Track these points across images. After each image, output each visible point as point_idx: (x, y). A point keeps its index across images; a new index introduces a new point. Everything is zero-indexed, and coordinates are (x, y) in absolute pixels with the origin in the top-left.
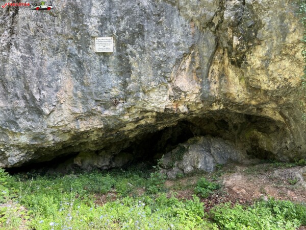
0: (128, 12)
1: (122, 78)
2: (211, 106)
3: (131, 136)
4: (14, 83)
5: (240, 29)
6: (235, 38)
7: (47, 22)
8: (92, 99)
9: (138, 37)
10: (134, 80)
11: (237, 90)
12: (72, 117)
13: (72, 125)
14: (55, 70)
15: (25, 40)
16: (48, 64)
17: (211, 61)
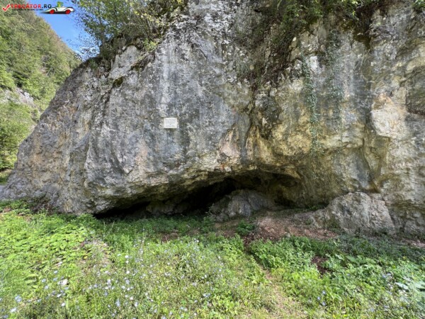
1: (183, 147)
2: (248, 167)
3: (189, 189)
4: (104, 150)
5: (267, 113)
6: (264, 119)
8: (161, 162)
9: (195, 118)
10: (192, 148)
11: (266, 155)
12: (146, 175)
13: (146, 182)
14: (134, 140)
15: (113, 120)
16: (129, 136)
17: (248, 135)
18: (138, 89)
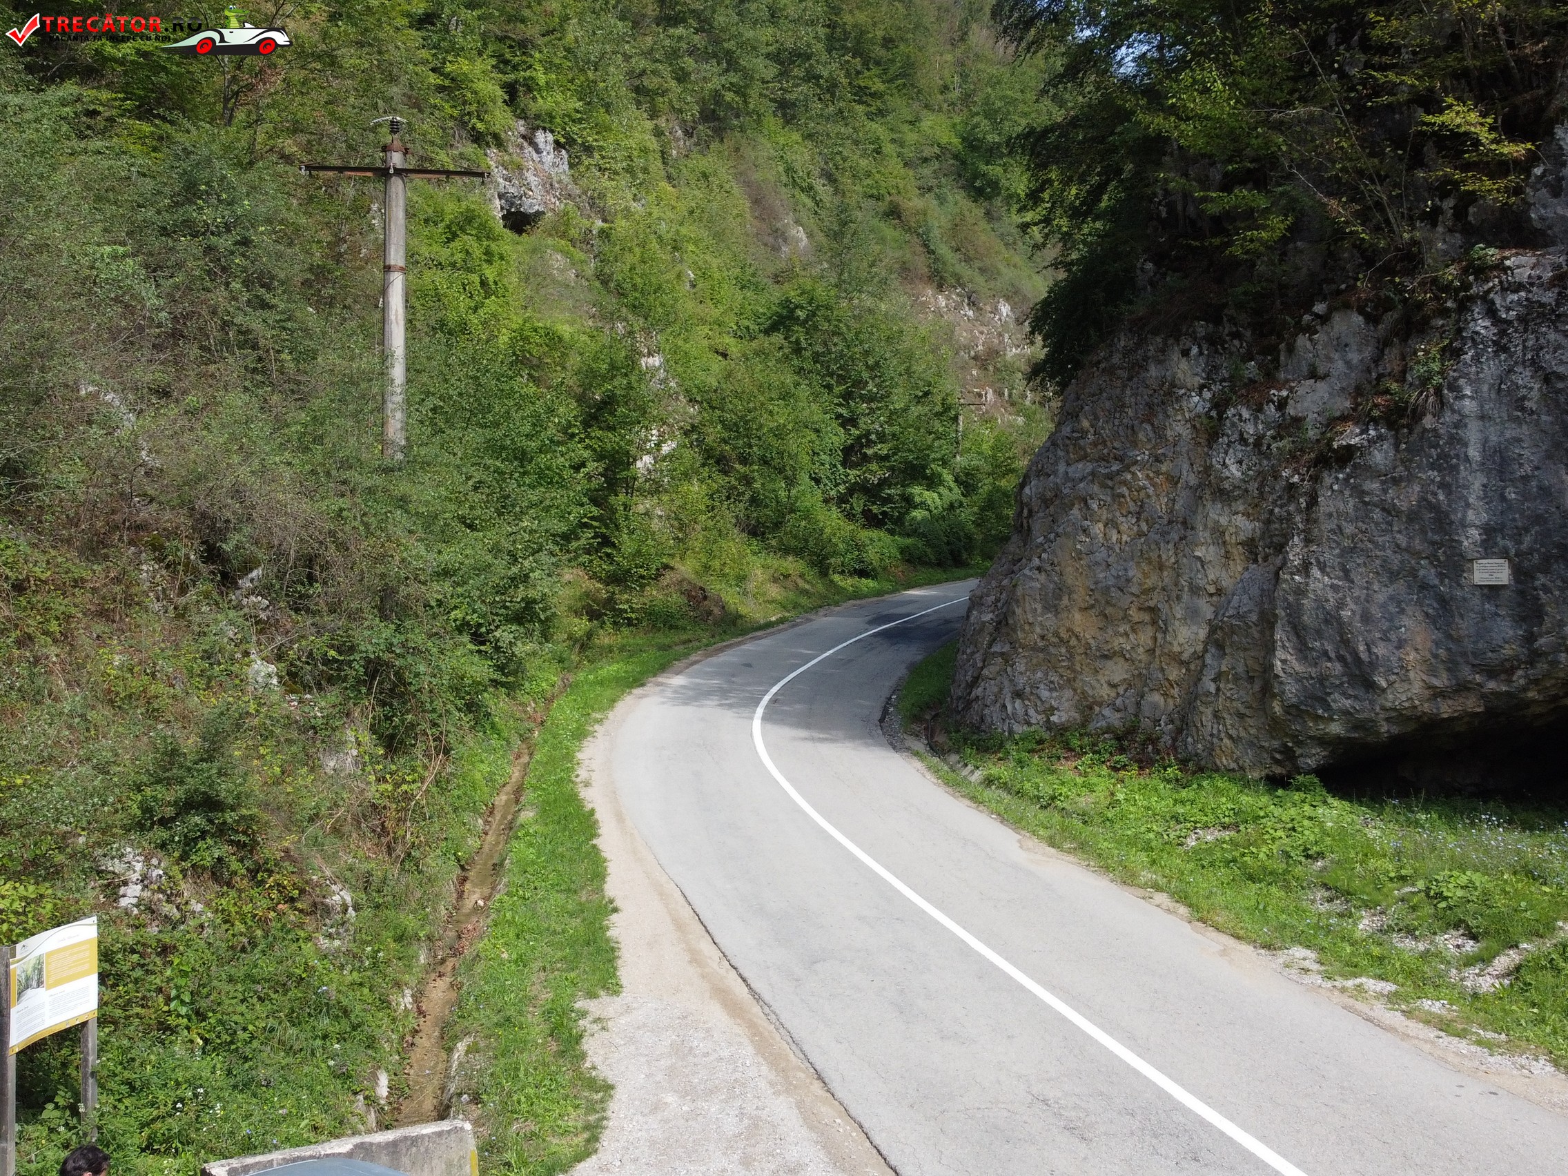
0: (1538, 519)
1: (1524, 627)
3: (1539, 723)
4: (1319, 632)
7: (1377, 524)
8: (1468, 663)
9: (1556, 561)
10: (1548, 633)
12: (1427, 694)
13: (1426, 707)
14: (1393, 609)
15: (1335, 556)
16: (1381, 598)
18: (1396, 481)
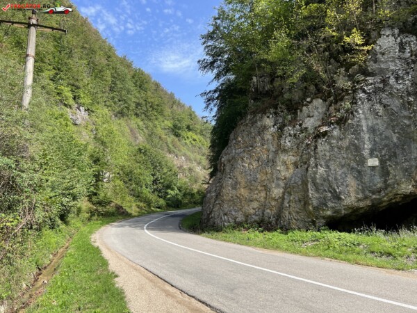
1: (383, 178)
4: (322, 184)
7: (336, 152)
8: (367, 190)
9: (393, 157)
10: (392, 179)
13: (356, 204)
14: (343, 176)
15: (325, 162)
16: (340, 173)
18: (341, 139)
